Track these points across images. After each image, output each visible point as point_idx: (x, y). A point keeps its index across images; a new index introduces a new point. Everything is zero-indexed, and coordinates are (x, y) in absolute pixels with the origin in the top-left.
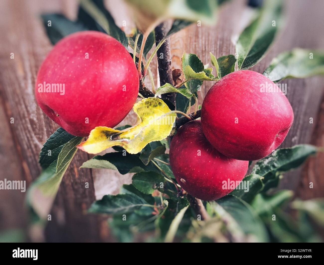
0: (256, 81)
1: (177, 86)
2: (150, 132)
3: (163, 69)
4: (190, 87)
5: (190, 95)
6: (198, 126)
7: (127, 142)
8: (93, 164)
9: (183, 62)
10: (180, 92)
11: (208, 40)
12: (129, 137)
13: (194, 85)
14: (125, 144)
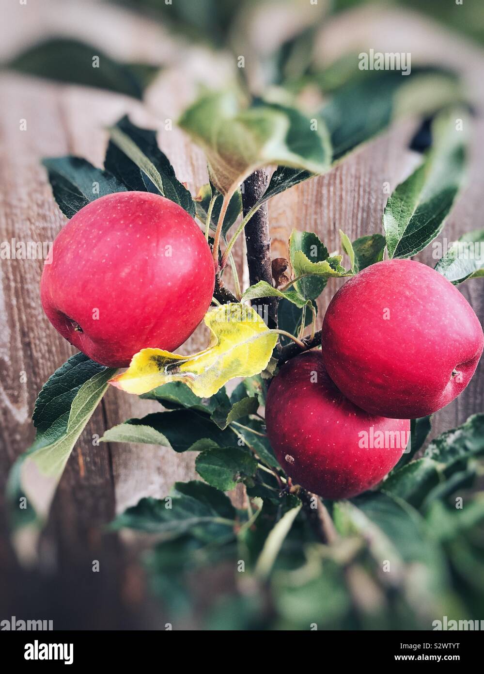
0: (416, 277)
1: (279, 287)
2: (232, 362)
3: (255, 257)
4: (304, 290)
5: (302, 303)
6: (318, 359)
7: (193, 379)
8: (124, 434)
9: (291, 246)
10: (285, 296)
11: (341, 209)
12: (196, 370)
13: (310, 287)
14: (190, 380)
